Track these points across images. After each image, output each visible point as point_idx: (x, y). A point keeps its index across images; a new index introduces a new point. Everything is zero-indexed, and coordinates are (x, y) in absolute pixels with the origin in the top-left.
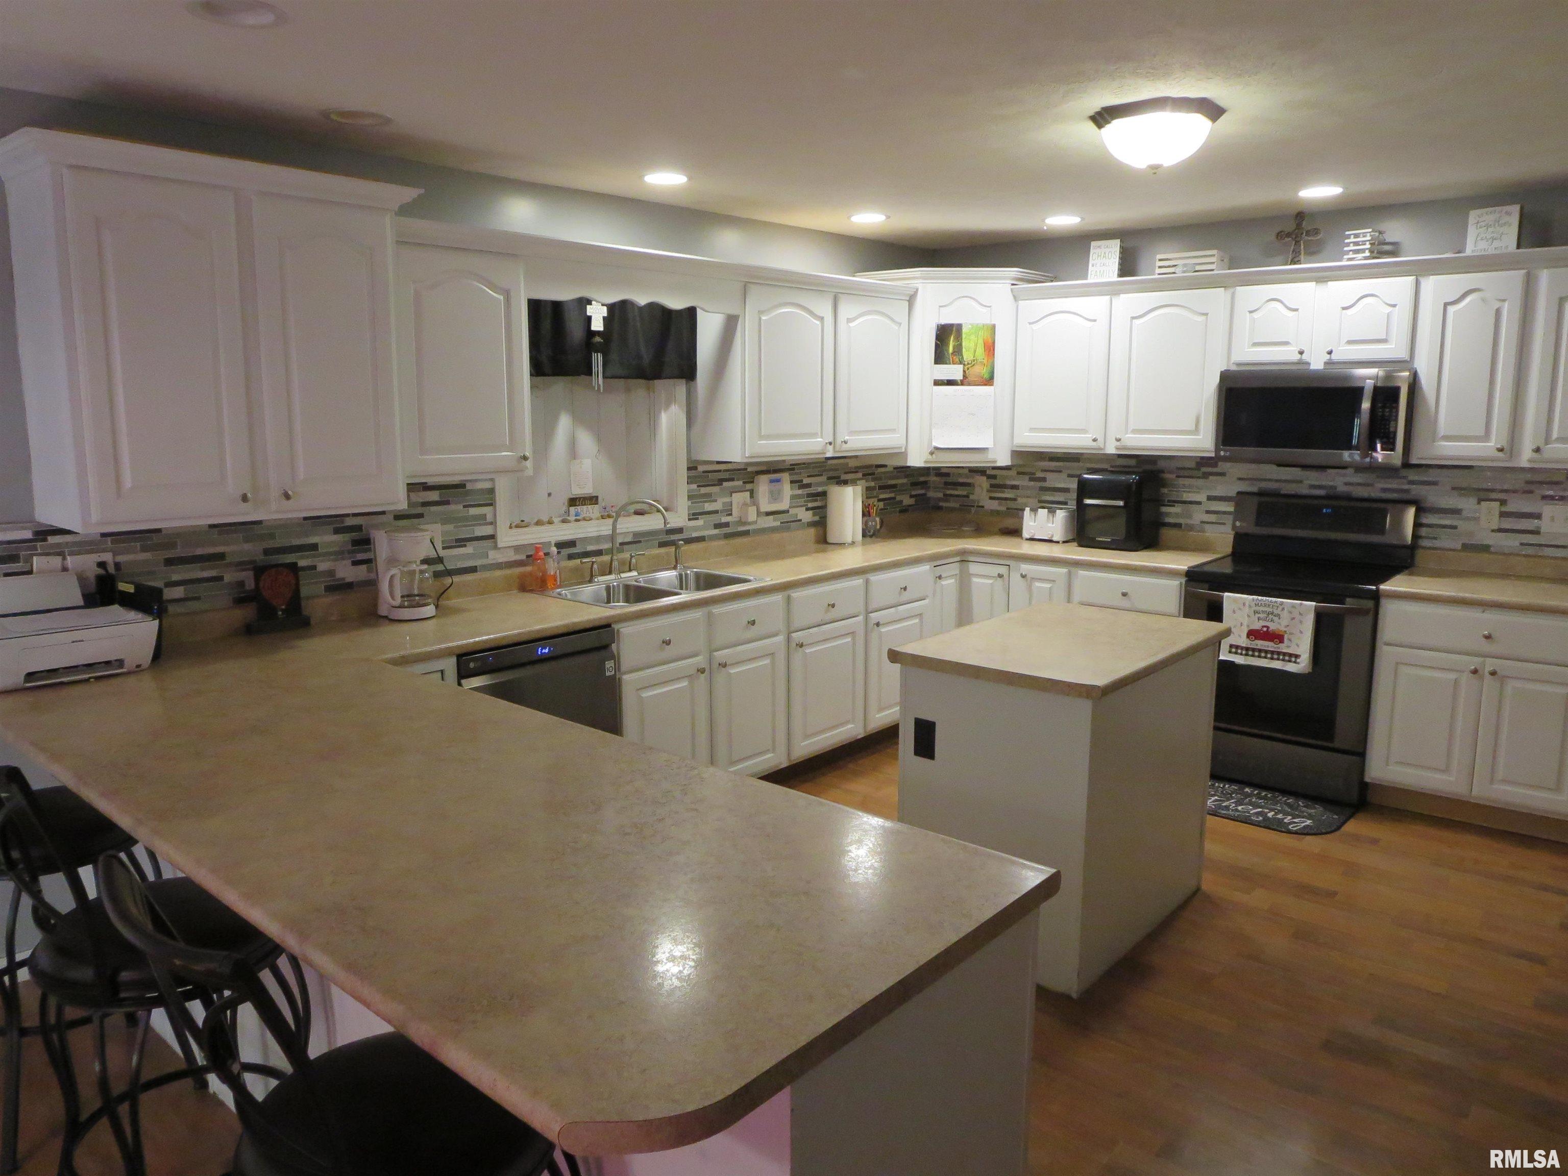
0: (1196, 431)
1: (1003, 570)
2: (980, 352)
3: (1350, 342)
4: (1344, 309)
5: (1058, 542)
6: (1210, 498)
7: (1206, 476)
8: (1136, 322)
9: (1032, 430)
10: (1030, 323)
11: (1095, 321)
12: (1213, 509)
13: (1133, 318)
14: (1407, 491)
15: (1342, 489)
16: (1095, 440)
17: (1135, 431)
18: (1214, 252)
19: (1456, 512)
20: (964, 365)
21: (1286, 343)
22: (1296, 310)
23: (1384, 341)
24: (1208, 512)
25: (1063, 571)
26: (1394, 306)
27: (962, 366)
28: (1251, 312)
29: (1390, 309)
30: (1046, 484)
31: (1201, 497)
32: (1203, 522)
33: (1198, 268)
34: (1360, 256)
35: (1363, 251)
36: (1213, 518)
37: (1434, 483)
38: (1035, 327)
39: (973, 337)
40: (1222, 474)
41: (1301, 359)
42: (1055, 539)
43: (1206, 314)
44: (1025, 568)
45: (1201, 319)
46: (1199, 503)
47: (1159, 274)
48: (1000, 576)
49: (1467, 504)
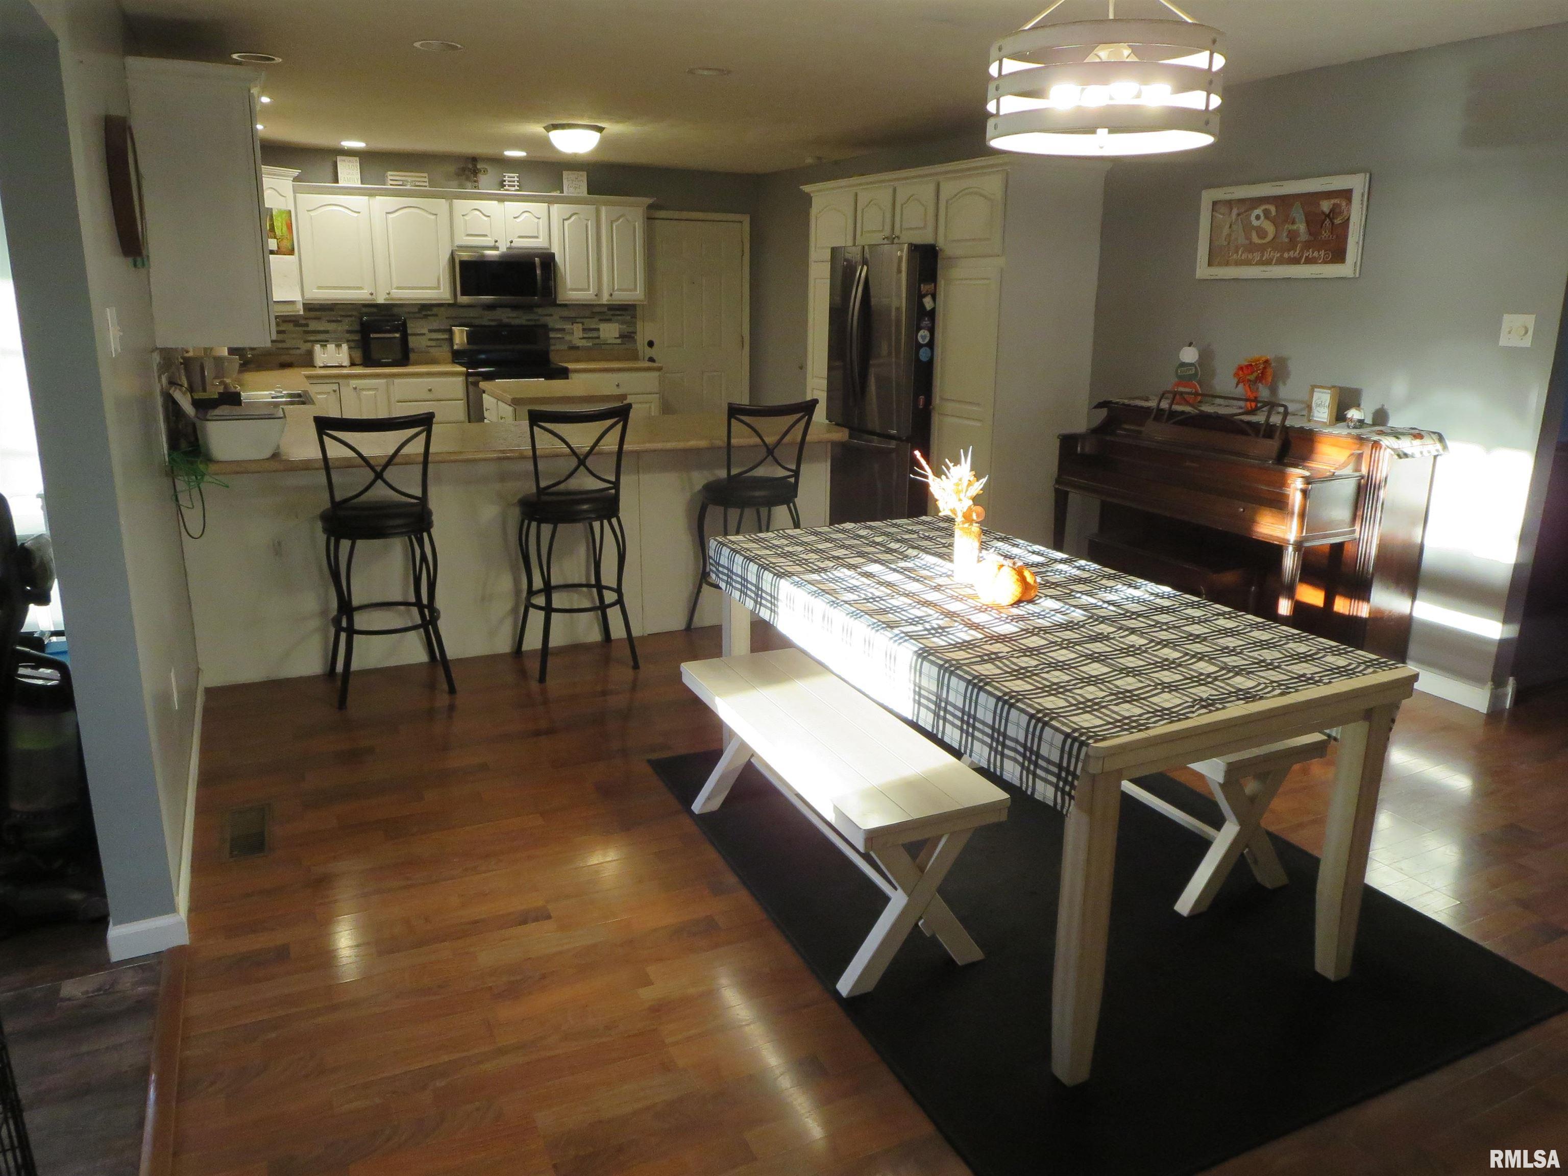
0: (438, 288)
1: (335, 387)
2: (285, 229)
3: (520, 237)
4: (515, 218)
5: (345, 367)
6: (430, 331)
7: (426, 316)
8: (390, 216)
9: (319, 288)
10: (308, 211)
11: (359, 212)
12: (432, 337)
13: (387, 213)
14: (538, 320)
15: (506, 320)
16: (372, 294)
17: (398, 288)
18: (426, 175)
19: (564, 330)
20: (277, 239)
21: (485, 236)
22: (489, 216)
23: (537, 237)
24: (430, 340)
25: (383, 381)
26: (539, 218)
27: (276, 240)
28: (463, 215)
29: (538, 220)
30: (310, 328)
31: (425, 331)
32: (427, 346)
33: (417, 184)
34: (513, 189)
35: (514, 186)
36: (433, 343)
37: (551, 315)
38: (312, 214)
39: (279, 219)
40: (436, 315)
41: (495, 245)
42: (344, 365)
43: (436, 215)
44: (354, 383)
45: (433, 217)
46: (424, 334)
47: (391, 185)
48: (335, 391)
49: (568, 326)
